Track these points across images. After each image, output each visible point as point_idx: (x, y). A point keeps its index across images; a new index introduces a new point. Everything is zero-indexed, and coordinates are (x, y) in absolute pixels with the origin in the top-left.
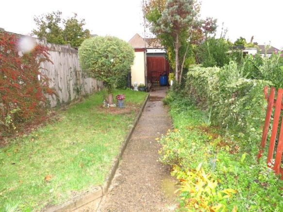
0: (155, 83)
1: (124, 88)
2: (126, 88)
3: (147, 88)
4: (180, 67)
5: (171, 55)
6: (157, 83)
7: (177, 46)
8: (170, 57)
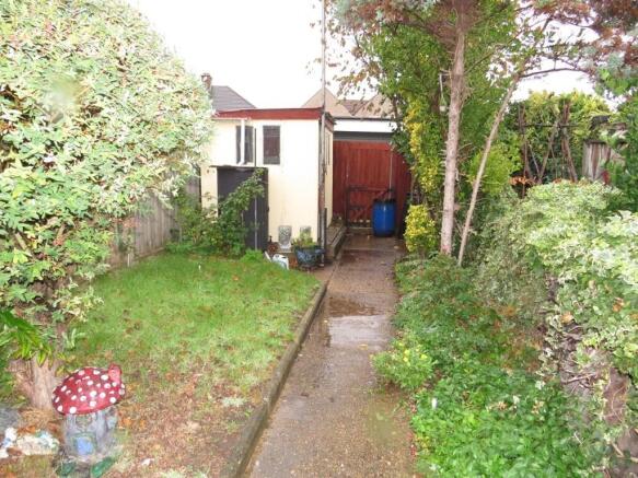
0: (358, 224)
1: (237, 250)
2: (243, 252)
3: (325, 252)
4: (463, 188)
5: (419, 133)
6: (365, 225)
7: (455, 89)
8: (415, 140)
